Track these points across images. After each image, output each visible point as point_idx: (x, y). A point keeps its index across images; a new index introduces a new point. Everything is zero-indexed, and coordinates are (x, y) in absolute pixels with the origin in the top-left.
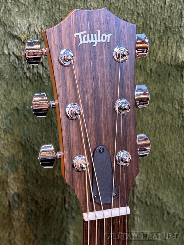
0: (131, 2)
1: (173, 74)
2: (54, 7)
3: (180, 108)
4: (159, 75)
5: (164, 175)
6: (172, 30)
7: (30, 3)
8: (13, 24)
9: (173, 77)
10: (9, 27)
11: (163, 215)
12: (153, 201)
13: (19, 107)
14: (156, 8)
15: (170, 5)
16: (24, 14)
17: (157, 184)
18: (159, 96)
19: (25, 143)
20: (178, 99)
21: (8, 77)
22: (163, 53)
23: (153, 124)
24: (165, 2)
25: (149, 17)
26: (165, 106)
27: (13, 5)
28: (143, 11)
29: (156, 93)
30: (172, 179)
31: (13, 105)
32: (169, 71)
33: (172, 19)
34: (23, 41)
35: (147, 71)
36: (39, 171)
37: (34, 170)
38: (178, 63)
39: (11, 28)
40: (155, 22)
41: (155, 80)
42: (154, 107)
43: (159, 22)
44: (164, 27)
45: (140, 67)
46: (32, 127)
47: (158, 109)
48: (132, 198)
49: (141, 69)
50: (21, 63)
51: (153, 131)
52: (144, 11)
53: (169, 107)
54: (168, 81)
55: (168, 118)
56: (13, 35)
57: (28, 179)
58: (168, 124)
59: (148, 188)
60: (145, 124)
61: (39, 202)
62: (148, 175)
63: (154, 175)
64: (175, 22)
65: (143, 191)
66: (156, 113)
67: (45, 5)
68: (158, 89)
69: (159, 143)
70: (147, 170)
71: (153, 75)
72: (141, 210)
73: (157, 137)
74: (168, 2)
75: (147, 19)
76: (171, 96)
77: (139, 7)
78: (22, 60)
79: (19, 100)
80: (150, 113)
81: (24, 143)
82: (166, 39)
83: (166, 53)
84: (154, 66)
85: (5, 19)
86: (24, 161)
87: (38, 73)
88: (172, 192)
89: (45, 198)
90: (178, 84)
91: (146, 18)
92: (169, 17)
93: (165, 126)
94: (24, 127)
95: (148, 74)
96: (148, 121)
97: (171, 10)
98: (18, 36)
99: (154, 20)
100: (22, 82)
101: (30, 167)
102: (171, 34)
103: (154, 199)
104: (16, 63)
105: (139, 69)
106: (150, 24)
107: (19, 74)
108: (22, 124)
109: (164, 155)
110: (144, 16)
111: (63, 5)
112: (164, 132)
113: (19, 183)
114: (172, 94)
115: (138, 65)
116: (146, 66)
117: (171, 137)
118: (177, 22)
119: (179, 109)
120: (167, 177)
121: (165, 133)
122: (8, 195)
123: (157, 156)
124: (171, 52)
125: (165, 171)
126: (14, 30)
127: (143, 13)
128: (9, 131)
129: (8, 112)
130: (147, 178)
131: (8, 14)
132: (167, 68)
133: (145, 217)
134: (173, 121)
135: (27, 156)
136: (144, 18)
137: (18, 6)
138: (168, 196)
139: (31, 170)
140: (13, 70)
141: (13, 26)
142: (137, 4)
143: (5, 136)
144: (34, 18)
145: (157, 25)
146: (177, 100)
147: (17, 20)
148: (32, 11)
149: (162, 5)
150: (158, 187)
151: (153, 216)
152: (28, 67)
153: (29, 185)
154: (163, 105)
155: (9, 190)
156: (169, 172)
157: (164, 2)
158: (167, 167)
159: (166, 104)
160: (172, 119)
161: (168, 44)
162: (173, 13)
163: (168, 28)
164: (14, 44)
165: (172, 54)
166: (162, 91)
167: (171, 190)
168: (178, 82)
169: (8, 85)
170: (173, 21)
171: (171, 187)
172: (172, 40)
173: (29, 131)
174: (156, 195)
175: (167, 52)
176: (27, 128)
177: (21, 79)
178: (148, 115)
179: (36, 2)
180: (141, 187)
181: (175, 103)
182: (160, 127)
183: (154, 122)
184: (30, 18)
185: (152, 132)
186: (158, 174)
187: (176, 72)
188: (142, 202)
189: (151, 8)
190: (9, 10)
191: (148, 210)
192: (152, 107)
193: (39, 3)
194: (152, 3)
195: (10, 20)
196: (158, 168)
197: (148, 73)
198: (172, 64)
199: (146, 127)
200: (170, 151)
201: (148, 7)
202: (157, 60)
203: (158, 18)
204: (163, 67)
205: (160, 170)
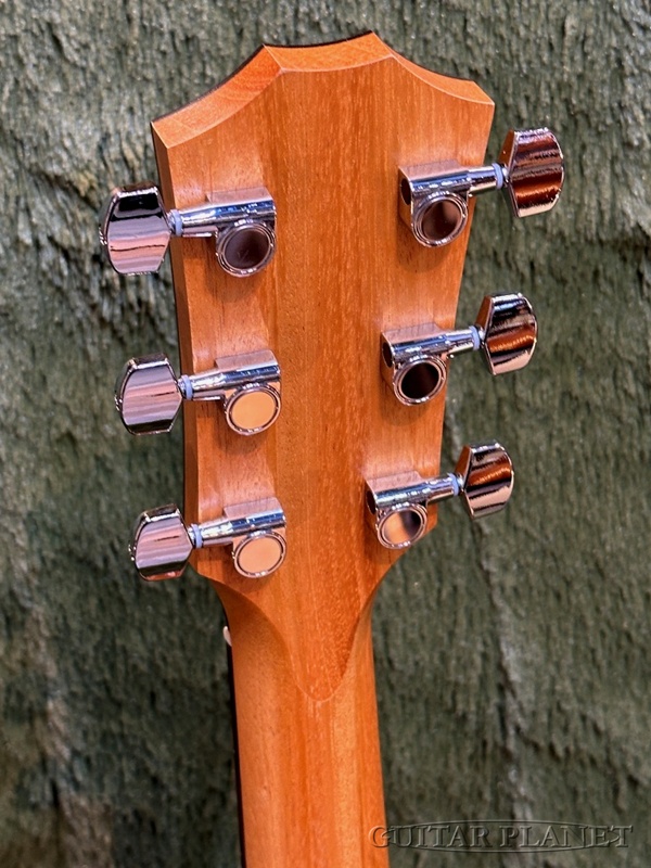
0: (448, 36)
1: (609, 273)
2: (185, 69)
3: (641, 390)
4: (563, 281)
5: (607, 641)
6: (594, 120)
7: (103, 61)
8: (47, 137)
9: (611, 283)
10: (33, 151)
11: (616, 791)
12: (576, 741)
13: (77, 433)
14: (534, 49)
15: (581, 38)
16: (84, 102)
17: (586, 675)
18: (568, 353)
19: (106, 560)
20: (633, 358)
21: (34, 326)
22: (569, 201)
23: (554, 454)
24: (563, 28)
25: (510, 81)
26: (589, 388)
27: (43, 73)
28: (490, 63)
29: (557, 345)
30: (637, 652)
31: (57, 427)
32: (593, 263)
33: (591, 82)
34: (83, 193)
35: (518, 270)
36: (160, 662)
37: (142, 658)
38: (623, 233)
39: (40, 151)
40: (533, 99)
41: (547, 299)
42: (551, 393)
43: (545, 97)
44: (565, 111)
45: (492, 257)
46: (125, 498)
47: (567, 400)
48: (499, 737)
49: (498, 265)
50: (81, 271)
51: (555, 482)
52: (494, 64)
53: (604, 389)
54: (595, 298)
55: (602, 431)
56: (47, 177)
57: (121, 696)
58: (605, 451)
59: (553, 692)
60: (526, 458)
61: (165, 781)
62: (551, 643)
63: (571, 641)
64: (602, 95)
65: (536, 704)
66: (560, 415)
67: (154, 66)
68: (559, 330)
69: (582, 526)
70: (544, 628)
71: (539, 281)
72: (536, 778)
73: (571, 504)
74: (573, 27)
75: (506, 90)
76: (609, 351)
77: (477, 51)
78: (83, 263)
79: (79, 406)
80: (540, 416)
81: (100, 564)
82: (574, 152)
83: (578, 201)
84: (542, 250)
85: (19, 122)
86: (105, 628)
87: (140, 302)
88: (639, 702)
89: (185, 762)
90: (627, 307)
91: (502, 87)
92: (580, 77)
93: (595, 460)
94: (98, 503)
95: (523, 280)
96: (535, 447)
97: (585, 55)
98: (67, 179)
99: (529, 93)
100: (84, 342)
101: (124, 650)
102: (590, 135)
103: (580, 733)
104: (61, 274)
105: (491, 264)
106: (517, 106)
107: (73, 311)
108: (90, 491)
109: (602, 565)
110: (496, 80)
111: (216, 60)
112: (595, 481)
113: (90, 713)
114: (610, 345)
115: (487, 251)
116: (515, 251)
117: (620, 498)
118: (607, 93)
119: (638, 394)
120: (619, 647)
121: (600, 486)
122: (50, 765)
123: (575, 570)
124: (594, 197)
125: (608, 623)
126: (51, 159)
127: (491, 71)
128: (44, 523)
129: (40, 452)
130: (549, 654)
131: (29, 105)
132: (586, 255)
133: (553, 806)
134: (621, 439)
135: (115, 609)
136: (496, 85)
137: (63, 77)
138: (626, 716)
139: (131, 662)
140: (52, 300)
141: (48, 145)
142: (469, 42)
143: (31, 540)
144: (117, 112)
145: (539, 109)
146: (631, 363)
147: (60, 123)
148: (109, 89)
149: (552, 37)
150: (591, 686)
151: (581, 800)
152: (104, 283)
153: (125, 717)
154: (582, 385)
155: (53, 745)
156: (625, 625)
157: (559, 29)
158: (615, 610)
159: (593, 383)
160: (619, 432)
161: (582, 171)
162: (593, 62)
163: (579, 117)
164: (51, 208)
165: (599, 204)
166: (574, 336)
167: (637, 692)
168: (626, 301)
169: (38, 354)
170: (594, 90)
171: (635, 684)
172: (597, 156)
173: (118, 516)
174: (584, 718)
175: (582, 198)
176: (111, 506)
177: (82, 331)
178: (533, 423)
179: (124, 57)
180: (528, 689)
181: (625, 375)
182: (577, 463)
183: (558, 450)
184: (103, 114)
185: (552, 486)
186: (587, 639)
187: (619, 265)
188: (536, 747)
189: (514, 52)
190: (33, 93)
191: (561, 778)
192: (545, 396)
193: (135, 59)
194: (518, 34)
195: (36, 125)
196: (582, 616)
197: (522, 275)
198: (604, 237)
199: (532, 468)
200: (620, 550)
201: (506, 48)
202: (549, 229)
203: (543, 86)
204: (572, 252)
205: (591, 623)
